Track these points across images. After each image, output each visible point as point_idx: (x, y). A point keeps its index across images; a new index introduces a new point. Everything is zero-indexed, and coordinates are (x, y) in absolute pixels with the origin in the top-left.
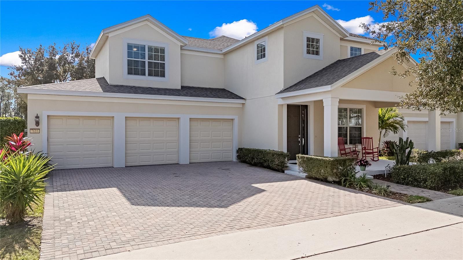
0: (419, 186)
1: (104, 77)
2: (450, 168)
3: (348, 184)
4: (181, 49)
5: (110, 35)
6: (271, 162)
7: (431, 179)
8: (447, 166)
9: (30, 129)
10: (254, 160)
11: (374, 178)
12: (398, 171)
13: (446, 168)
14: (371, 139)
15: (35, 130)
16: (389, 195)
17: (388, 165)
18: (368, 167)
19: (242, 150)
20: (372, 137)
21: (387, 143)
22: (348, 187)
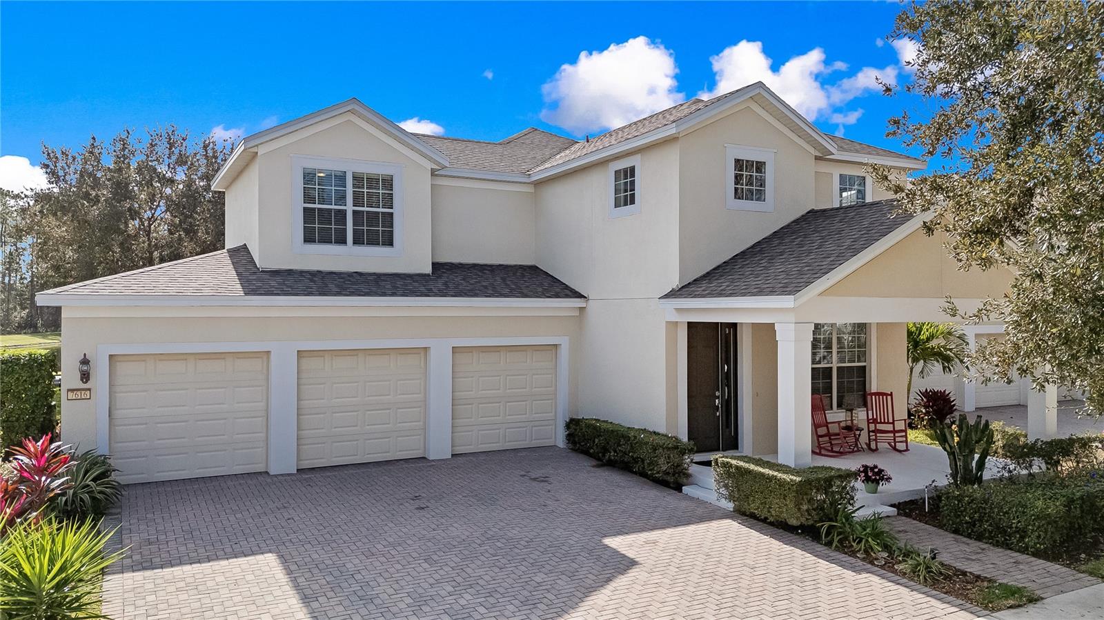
0: (1007, 545)
1: (245, 245)
2: (1082, 498)
3: (836, 539)
4: (432, 175)
5: (261, 151)
6: (649, 464)
7: (1036, 531)
8: (1073, 494)
9: (68, 390)
10: (607, 455)
11: (898, 514)
12: (958, 504)
13: (1073, 498)
14: (889, 398)
15: (79, 393)
16: (937, 580)
17: (933, 482)
18: (883, 484)
19: (579, 424)
20: (892, 393)
21: (926, 394)
22: (837, 549)
